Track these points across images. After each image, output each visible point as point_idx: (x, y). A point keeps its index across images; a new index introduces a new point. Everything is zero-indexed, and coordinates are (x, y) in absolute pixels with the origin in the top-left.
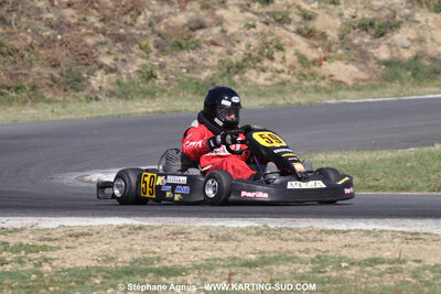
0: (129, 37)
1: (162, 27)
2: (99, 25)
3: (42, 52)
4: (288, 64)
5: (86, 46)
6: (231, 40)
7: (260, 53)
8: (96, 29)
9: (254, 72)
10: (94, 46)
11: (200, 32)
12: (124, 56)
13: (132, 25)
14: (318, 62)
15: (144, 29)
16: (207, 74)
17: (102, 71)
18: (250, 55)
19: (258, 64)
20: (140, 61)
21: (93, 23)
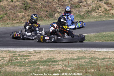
0: (64, 5)
1: (72, 2)
2: (57, 2)
3: (44, 8)
4: (102, 11)
5: (54, 7)
6: (89, 5)
7: (95, 8)
8: (56, 3)
9: (94, 13)
10: (56, 7)
11: (81, 3)
12: (63, 9)
13: (65, 2)
14: (109, 10)
15: (68, 3)
16: (82, 13)
17: (58, 13)
18: (93, 9)
19: (95, 11)
21: (56, 2)
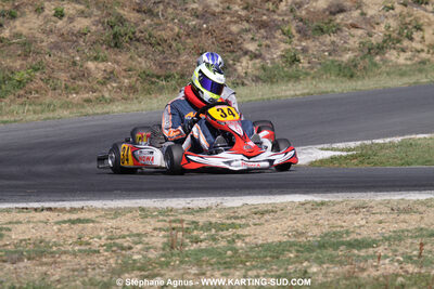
0: (271, 24)
1: (304, 12)
2: (243, 13)
3: (189, 41)
4: (427, 43)
5: (231, 33)
6: (371, 23)
7: (399, 34)
8: (240, 17)
9: (395, 52)
10: (239, 33)
11: (341, 16)
12: (268, 42)
15: (286, 15)
16: (348, 56)
17: (247, 57)
18: (390, 36)
19: (398, 45)
20: (283, 46)
21: (237, 11)
